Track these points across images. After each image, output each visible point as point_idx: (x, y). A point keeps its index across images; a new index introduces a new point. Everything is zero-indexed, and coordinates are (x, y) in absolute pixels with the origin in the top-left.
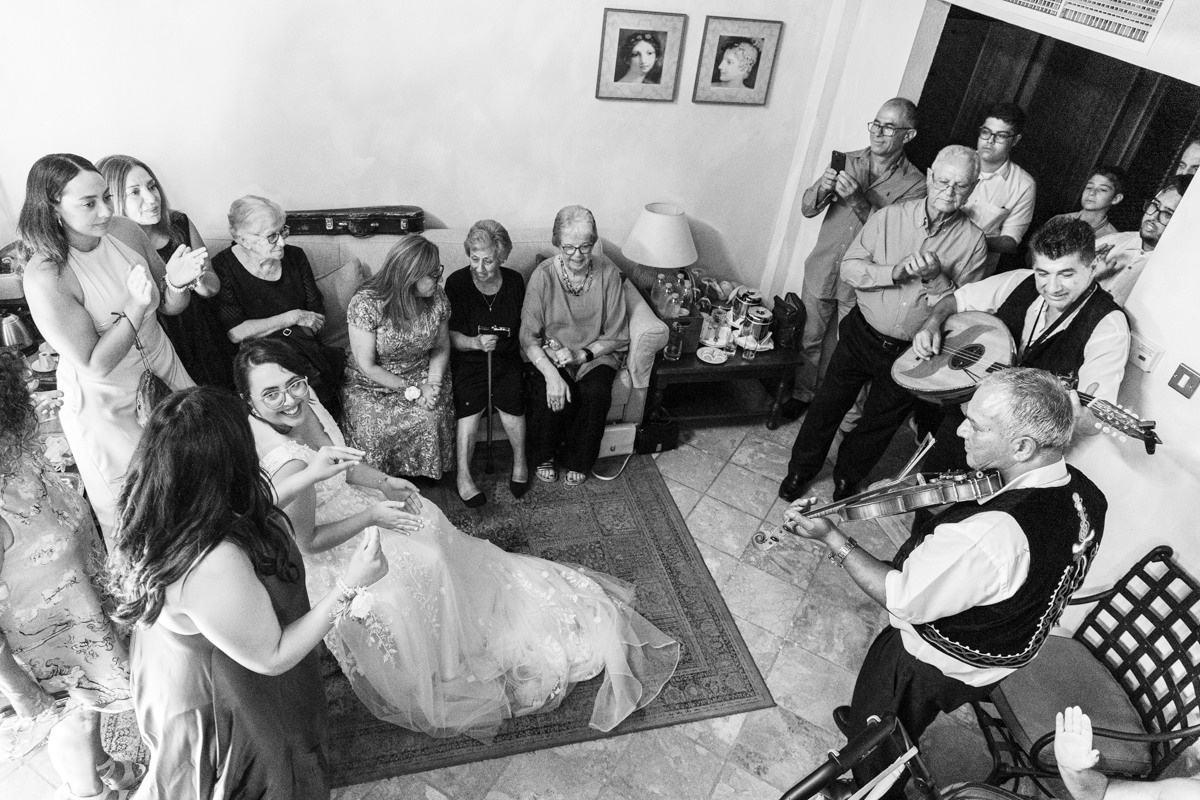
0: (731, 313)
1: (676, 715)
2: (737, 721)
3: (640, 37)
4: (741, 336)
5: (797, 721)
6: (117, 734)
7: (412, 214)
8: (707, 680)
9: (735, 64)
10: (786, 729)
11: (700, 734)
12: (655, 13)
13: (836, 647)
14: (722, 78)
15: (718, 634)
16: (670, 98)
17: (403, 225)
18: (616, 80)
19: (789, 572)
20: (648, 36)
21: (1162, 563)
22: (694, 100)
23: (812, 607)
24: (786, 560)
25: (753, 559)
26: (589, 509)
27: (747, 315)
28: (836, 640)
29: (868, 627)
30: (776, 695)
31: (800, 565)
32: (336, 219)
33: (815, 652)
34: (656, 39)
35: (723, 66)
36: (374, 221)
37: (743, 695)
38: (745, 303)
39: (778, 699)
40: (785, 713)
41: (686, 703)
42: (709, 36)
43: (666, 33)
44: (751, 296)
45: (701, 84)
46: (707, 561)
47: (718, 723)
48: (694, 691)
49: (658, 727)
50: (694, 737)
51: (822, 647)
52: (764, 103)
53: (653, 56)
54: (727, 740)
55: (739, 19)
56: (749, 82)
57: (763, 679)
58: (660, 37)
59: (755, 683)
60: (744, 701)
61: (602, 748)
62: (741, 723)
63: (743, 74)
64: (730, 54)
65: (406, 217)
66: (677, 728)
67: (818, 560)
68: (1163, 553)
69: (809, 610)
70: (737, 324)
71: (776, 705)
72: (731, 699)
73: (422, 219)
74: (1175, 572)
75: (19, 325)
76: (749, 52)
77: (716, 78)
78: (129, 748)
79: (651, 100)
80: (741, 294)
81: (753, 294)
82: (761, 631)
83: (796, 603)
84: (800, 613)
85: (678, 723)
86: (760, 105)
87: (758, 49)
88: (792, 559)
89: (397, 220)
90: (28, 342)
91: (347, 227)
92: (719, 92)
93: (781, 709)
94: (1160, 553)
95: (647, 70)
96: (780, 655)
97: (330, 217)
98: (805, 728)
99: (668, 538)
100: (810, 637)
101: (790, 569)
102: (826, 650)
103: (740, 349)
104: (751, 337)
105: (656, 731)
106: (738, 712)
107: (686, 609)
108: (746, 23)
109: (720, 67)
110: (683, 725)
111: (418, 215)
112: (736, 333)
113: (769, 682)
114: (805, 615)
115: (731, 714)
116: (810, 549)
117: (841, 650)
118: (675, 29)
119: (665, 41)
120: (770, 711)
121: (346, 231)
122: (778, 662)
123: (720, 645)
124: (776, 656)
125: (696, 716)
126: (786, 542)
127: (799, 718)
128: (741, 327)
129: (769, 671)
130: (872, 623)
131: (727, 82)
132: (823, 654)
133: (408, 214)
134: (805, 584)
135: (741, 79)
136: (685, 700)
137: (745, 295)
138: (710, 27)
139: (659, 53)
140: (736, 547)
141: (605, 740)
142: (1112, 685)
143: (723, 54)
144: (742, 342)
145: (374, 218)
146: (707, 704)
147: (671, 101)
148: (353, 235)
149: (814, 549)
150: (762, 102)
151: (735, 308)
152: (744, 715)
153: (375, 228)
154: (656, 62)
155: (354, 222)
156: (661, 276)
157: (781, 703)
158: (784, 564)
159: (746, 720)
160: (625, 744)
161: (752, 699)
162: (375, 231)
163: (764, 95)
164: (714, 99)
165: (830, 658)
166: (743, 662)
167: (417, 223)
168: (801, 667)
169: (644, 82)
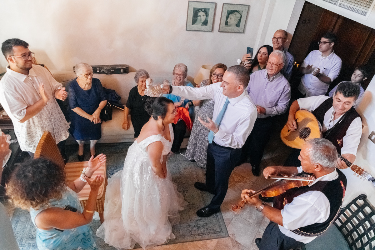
1: (195, 238)
2: (215, 241)
3: (200, 10)
5: (235, 242)
7: (125, 67)
8: (207, 227)
9: (233, 20)
10: (231, 245)
11: (202, 245)
12: (205, 2)
13: (253, 218)
14: (228, 24)
16: (211, 30)
17: (122, 71)
18: (192, 24)
19: (240, 190)
20: (203, 10)
21: (362, 200)
22: (219, 31)
24: (240, 186)
26: (177, 166)
28: (253, 215)
30: (230, 233)
32: (100, 69)
33: (245, 219)
34: (206, 11)
35: (229, 20)
36: (113, 69)
37: (219, 232)
39: (230, 235)
40: (232, 240)
41: (199, 234)
42: (224, 10)
43: (209, 9)
45: (221, 26)
47: (208, 241)
48: (202, 230)
49: (188, 242)
50: (200, 246)
52: (243, 32)
53: (205, 16)
54: (211, 248)
55: (234, 4)
56: (238, 25)
57: (226, 227)
58: (207, 10)
59: (223, 228)
60: (218, 234)
61: (168, 248)
62: (216, 242)
63: (236, 22)
64: (231, 16)
65: (123, 68)
66: (195, 242)
67: (251, 186)
68: (363, 197)
71: (229, 236)
72: (214, 234)
73: (129, 69)
74: (367, 204)
76: (238, 15)
77: (226, 24)
79: (205, 31)
82: (228, 210)
85: (195, 241)
86: (242, 33)
87: (241, 14)
88: (242, 186)
89: (120, 70)
91: (104, 71)
92: (228, 28)
93: (231, 238)
94: (362, 197)
95: (203, 21)
97: (98, 68)
98: (238, 245)
99: (202, 176)
100: (244, 214)
102: (249, 218)
105: (187, 243)
106: (216, 238)
107: (204, 202)
108: (237, 6)
109: (228, 20)
110: (197, 242)
111: (127, 68)
113: (228, 228)
115: (213, 239)
116: (249, 183)
117: (255, 218)
118: (212, 8)
119: (209, 12)
120: (227, 238)
121: (103, 73)
122: (232, 221)
124: (232, 219)
125: (202, 239)
126: (241, 180)
127: (236, 242)
129: (229, 224)
131: (230, 25)
132: (248, 220)
133: (123, 67)
135: (235, 24)
136: (199, 233)
138: (224, 7)
139: (207, 16)
141: (170, 245)
142: (343, 241)
143: (229, 16)
145: (112, 69)
146: (206, 235)
147: (211, 31)
148: (106, 74)
150: (242, 32)
152: (218, 239)
154: (206, 18)
155: (106, 70)
157: (231, 236)
158: (239, 188)
159: (218, 241)
160: (176, 247)
161: (221, 234)
162: (113, 73)
163: (243, 29)
164: (226, 31)
165: (250, 221)
166: (220, 221)
167: (126, 70)
168: (240, 224)
169: (202, 25)
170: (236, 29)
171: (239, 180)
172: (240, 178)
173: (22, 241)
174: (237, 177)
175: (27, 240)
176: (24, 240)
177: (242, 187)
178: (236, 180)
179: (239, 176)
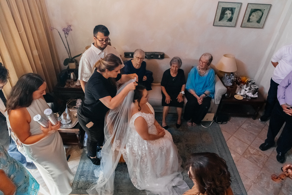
0: (245, 86)
3: (227, 9)
4: (248, 92)
6: (83, 171)
7: (162, 54)
12: (233, 3)
13: (270, 187)
14: (250, 20)
15: (233, 176)
16: (234, 26)
17: (159, 57)
19: (256, 162)
20: (230, 9)
22: (241, 27)
23: (263, 174)
24: (256, 158)
25: (246, 156)
26: (199, 135)
27: (251, 87)
28: (270, 185)
29: (281, 183)
31: (260, 160)
33: (263, 187)
34: (232, 10)
35: (251, 17)
38: (250, 83)
42: (248, 9)
43: (235, 8)
44: (252, 82)
45: (244, 22)
46: (232, 155)
51: (266, 186)
52: (262, 28)
53: (231, 14)
55: (258, 4)
56: (258, 22)
57: (246, 192)
58: (233, 9)
63: (257, 19)
64: (254, 14)
67: (266, 160)
69: (262, 174)
70: (247, 89)
73: (164, 55)
75: (74, 75)
76: (260, 13)
77: (249, 20)
78: (85, 175)
79: (229, 26)
80: (249, 81)
81: (252, 81)
82: (247, 178)
83: (258, 172)
84: (259, 175)
86: (261, 28)
87: (262, 12)
89: (158, 55)
90: (75, 79)
92: (249, 24)
95: (228, 18)
96: (252, 186)
99: (220, 146)
100: (262, 183)
101: (257, 161)
102: (267, 188)
103: (247, 96)
104: (251, 93)
108: (260, 5)
109: (250, 17)
112: (246, 92)
113: (248, 193)
114: (261, 176)
116: (264, 156)
117: (272, 188)
118: (238, 7)
119: (235, 10)
122: (251, 188)
123: (234, 180)
124: (251, 186)
126: (256, 153)
128: (248, 90)
129: (249, 190)
130: (282, 182)
131: (252, 22)
132: (266, 189)
133: (161, 54)
134: (261, 166)
135: (256, 21)
137: (250, 81)
138: (249, 6)
139: (233, 13)
140: (241, 152)
143: (251, 14)
144: (248, 94)
145: (152, 55)
147: (234, 27)
148: (147, 59)
149: (265, 157)
150: (262, 27)
151: (247, 85)
153: (153, 57)
154: (231, 16)
155: (147, 55)
156: (226, 74)
158: (255, 159)
162: (152, 58)
163: (263, 25)
164: (247, 26)
165: (268, 190)
166: (240, 186)
167: (163, 56)
168: (258, 191)
169: (227, 21)
170: (257, 25)
171: (255, 153)
172: (255, 152)
173: (87, 178)
174: (252, 150)
175: (91, 177)
176: (89, 177)
177: (258, 159)
178: (251, 153)
179: (254, 149)
